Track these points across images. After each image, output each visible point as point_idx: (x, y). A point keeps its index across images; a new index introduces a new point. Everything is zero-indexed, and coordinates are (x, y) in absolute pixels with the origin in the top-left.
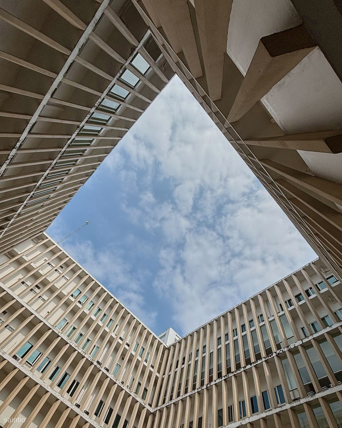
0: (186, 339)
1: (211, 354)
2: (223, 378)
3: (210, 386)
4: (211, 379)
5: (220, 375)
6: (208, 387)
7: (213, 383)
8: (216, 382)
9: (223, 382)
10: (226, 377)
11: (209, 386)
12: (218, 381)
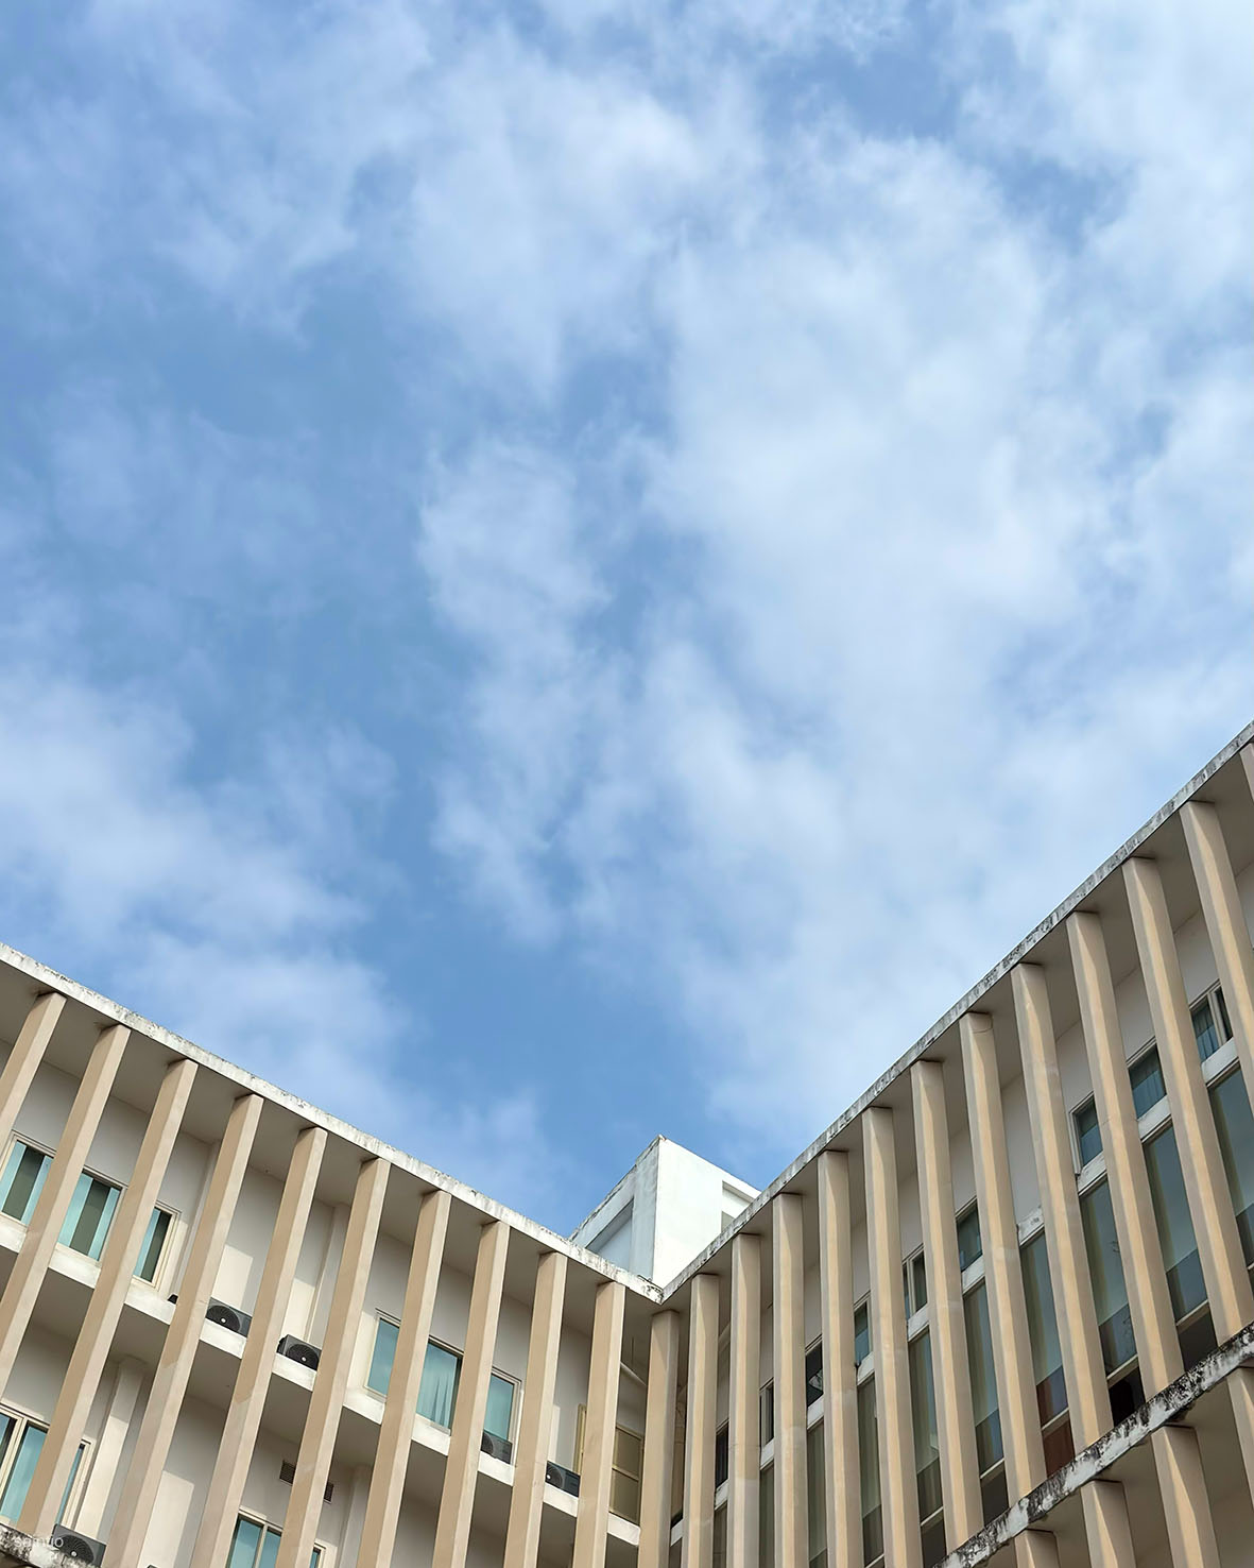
0: (800, 1193)
1: (1030, 1255)
2: (1159, 1414)
3: (1055, 1504)
4: (1057, 1449)
5: (1125, 1399)
6: (1044, 1515)
7: (1079, 1473)
8: (1106, 1460)
9: (1165, 1445)
10: (1178, 1402)
11: (1047, 1502)
12: (1114, 1449)
